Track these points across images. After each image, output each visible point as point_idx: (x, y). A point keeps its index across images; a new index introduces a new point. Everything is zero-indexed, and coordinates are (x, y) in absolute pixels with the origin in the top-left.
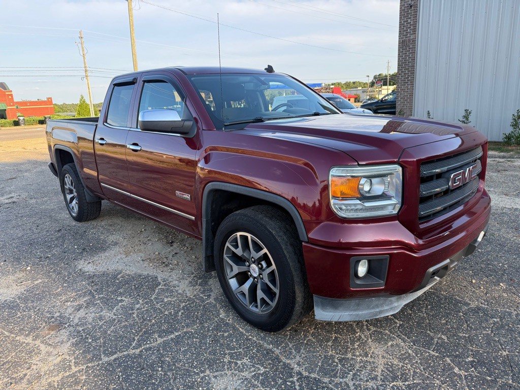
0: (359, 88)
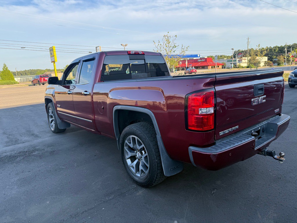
0: (225, 59)
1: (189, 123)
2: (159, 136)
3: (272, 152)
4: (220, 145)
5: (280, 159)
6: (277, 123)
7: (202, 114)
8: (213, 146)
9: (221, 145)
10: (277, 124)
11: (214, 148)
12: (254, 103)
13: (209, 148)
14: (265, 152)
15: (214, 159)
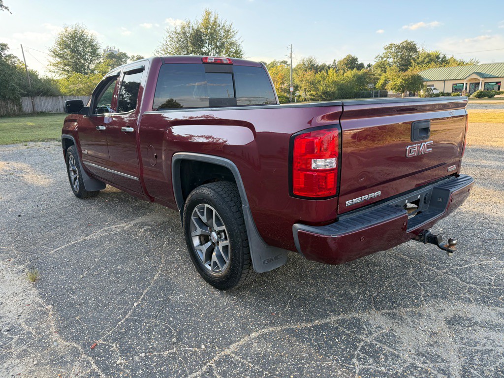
1: (295, 186)
2: (246, 206)
3: (436, 237)
4: (345, 223)
5: (449, 248)
6: (450, 189)
7: (318, 169)
8: (334, 224)
9: (347, 222)
10: (449, 191)
11: (335, 227)
12: (410, 152)
13: (327, 227)
14: (424, 237)
15: (333, 246)
